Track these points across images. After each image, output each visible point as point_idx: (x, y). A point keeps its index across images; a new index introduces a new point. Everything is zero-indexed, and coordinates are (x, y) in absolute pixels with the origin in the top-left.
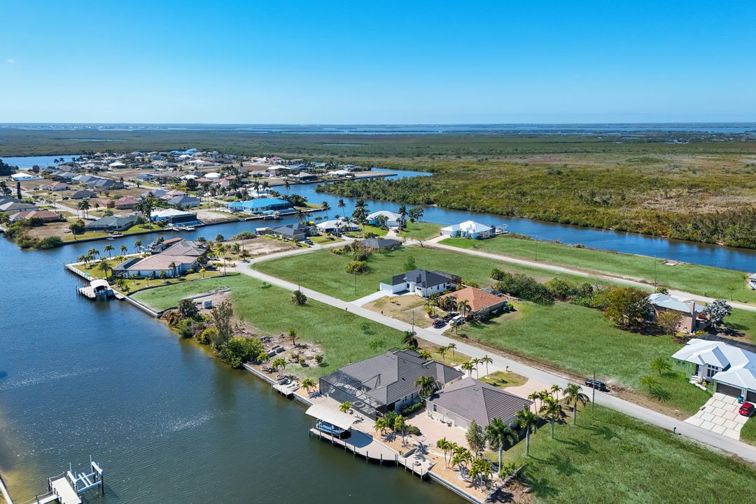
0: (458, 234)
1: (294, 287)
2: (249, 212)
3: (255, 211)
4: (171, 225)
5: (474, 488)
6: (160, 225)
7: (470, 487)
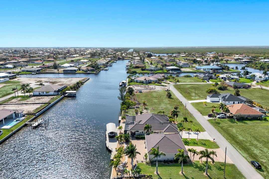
2: (202, 70)
3: (204, 70)
4: (171, 71)
6: (167, 71)
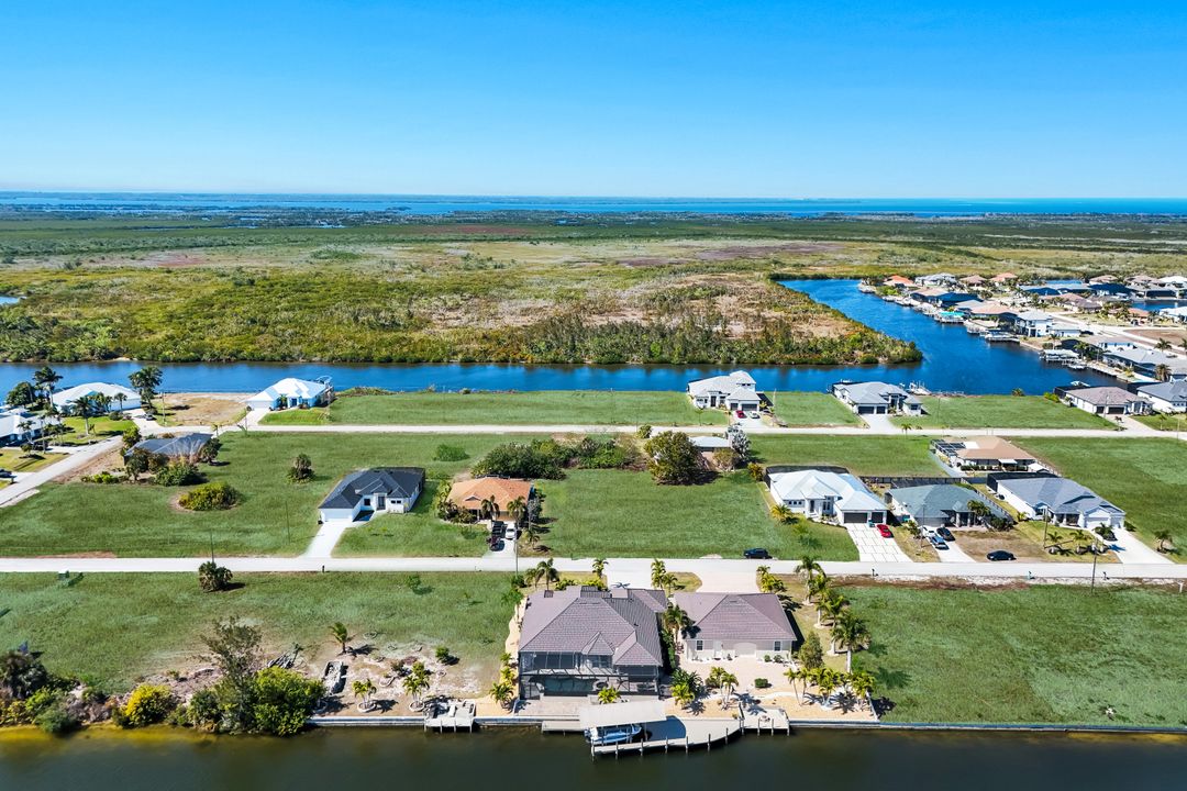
0: (281, 403)
1: (191, 565)
5: (849, 711)
7: (846, 712)
